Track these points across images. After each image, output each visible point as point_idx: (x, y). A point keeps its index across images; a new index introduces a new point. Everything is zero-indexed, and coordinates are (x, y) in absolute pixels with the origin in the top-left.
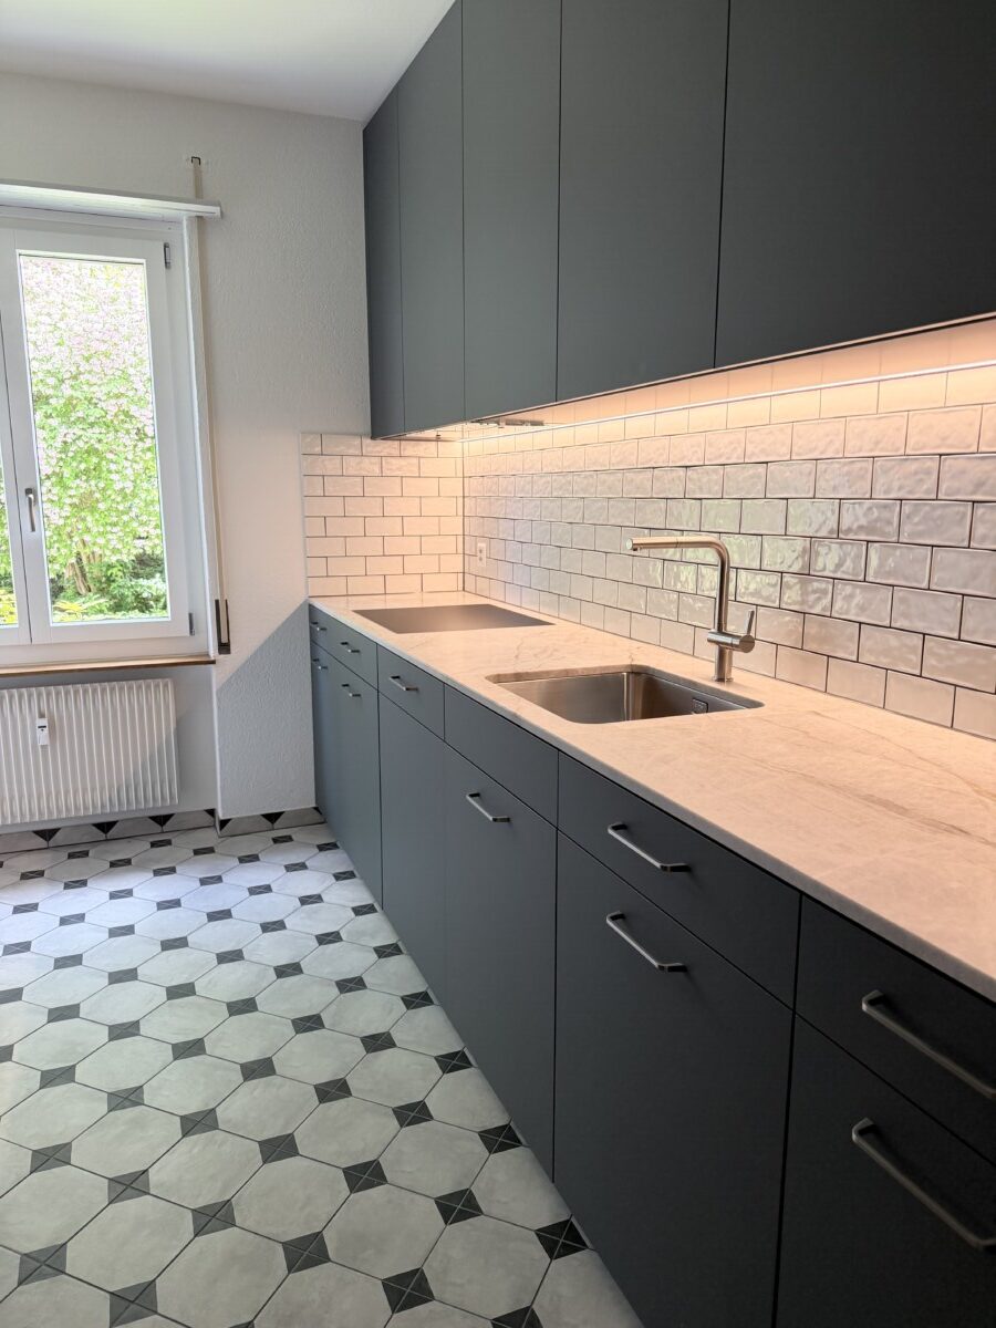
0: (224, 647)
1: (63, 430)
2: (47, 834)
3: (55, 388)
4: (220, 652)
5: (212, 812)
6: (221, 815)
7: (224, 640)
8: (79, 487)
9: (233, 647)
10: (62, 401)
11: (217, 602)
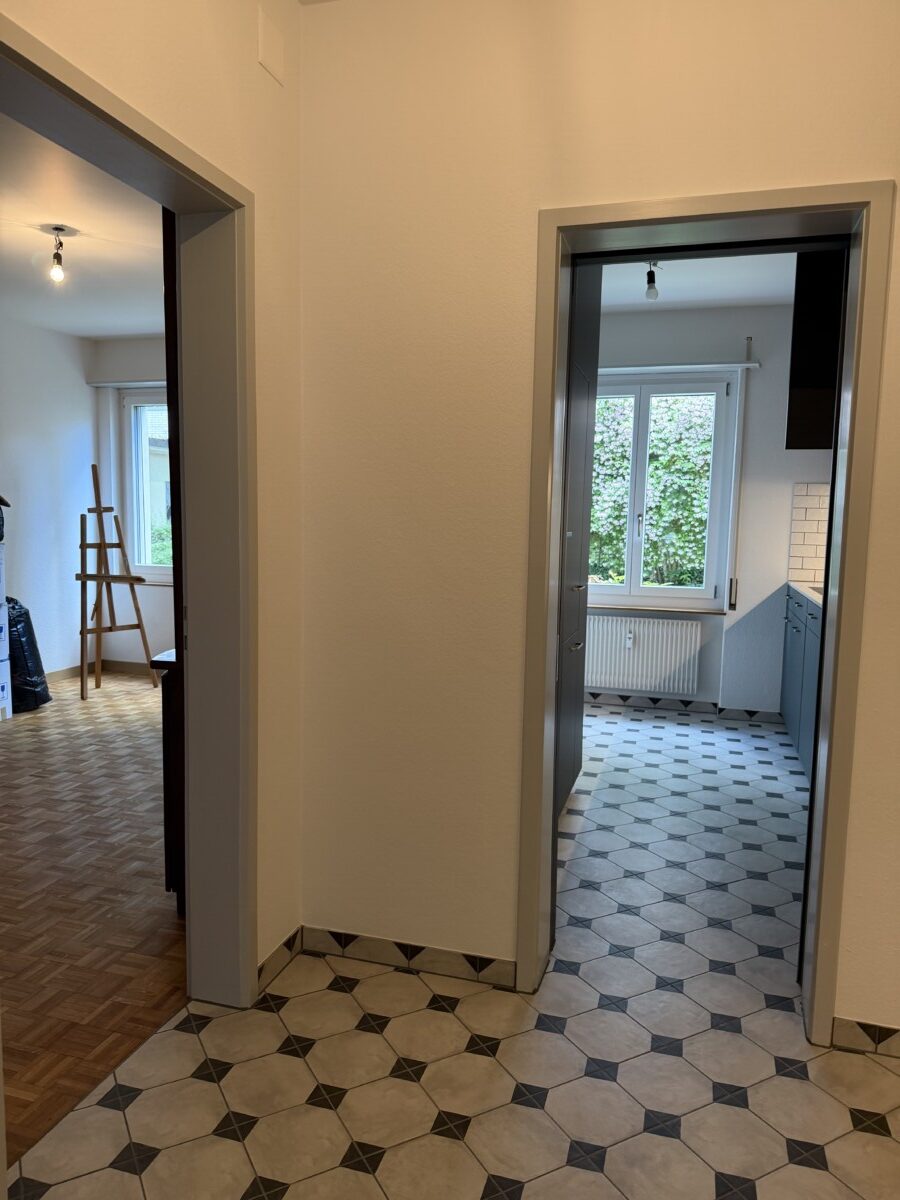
0: (732, 606)
1: (665, 477)
2: (625, 698)
3: (663, 449)
4: (730, 609)
5: (715, 705)
6: (720, 706)
7: (733, 602)
8: (670, 515)
9: (737, 607)
10: (667, 458)
11: (731, 580)
